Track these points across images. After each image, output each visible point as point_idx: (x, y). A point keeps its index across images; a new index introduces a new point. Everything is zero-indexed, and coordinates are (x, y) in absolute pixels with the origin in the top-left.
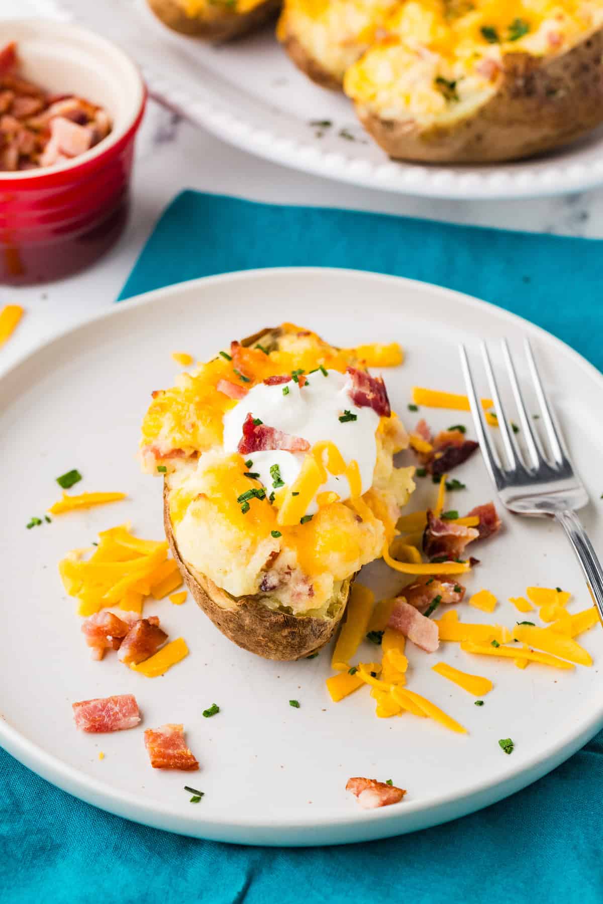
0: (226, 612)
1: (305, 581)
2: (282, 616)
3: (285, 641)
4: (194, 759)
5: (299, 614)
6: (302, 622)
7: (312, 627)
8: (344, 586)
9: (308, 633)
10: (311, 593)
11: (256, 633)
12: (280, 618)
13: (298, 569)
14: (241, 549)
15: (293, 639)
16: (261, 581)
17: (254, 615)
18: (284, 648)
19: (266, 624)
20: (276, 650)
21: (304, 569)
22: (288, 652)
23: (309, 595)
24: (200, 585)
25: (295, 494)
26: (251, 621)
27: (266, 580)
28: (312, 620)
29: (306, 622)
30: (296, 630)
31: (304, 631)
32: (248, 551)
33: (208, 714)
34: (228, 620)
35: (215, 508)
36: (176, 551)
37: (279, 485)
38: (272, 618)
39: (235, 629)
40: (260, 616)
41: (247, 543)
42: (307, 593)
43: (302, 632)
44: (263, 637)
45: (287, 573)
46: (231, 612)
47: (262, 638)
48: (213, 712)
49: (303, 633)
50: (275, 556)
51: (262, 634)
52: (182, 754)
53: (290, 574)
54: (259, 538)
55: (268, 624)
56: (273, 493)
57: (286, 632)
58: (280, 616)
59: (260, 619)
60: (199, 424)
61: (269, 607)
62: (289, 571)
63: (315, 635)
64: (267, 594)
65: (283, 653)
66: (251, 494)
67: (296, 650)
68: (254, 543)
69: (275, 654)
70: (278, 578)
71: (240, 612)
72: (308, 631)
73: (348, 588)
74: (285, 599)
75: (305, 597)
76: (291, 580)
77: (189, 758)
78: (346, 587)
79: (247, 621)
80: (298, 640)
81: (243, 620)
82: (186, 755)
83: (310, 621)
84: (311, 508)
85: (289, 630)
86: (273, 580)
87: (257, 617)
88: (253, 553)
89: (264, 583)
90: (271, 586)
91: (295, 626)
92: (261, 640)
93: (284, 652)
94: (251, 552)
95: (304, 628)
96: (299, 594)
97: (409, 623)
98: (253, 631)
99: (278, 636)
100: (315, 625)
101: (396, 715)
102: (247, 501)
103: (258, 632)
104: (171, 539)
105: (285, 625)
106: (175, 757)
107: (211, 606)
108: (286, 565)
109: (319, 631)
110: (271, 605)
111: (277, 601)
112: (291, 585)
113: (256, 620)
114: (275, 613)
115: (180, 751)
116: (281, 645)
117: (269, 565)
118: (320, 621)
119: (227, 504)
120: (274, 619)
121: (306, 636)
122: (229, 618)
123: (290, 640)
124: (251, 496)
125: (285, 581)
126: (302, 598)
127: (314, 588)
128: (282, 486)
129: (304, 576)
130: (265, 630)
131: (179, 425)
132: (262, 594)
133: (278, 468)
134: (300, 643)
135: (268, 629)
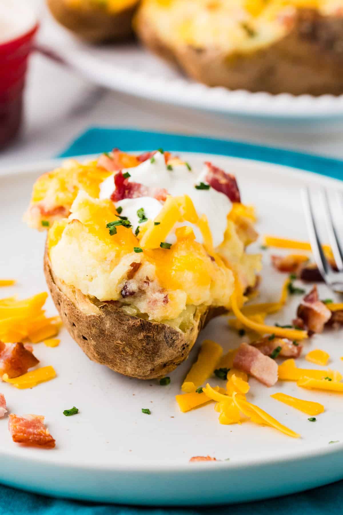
0: (90, 317)
1: (162, 291)
2: (139, 320)
3: (140, 345)
4: (51, 437)
5: (153, 320)
6: (156, 327)
7: (165, 334)
8: (196, 315)
9: (161, 339)
10: (166, 301)
11: (115, 336)
12: (138, 322)
13: (156, 281)
14: (106, 260)
15: (147, 344)
16: (122, 286)
17: (114, 319)
18: (139, 353)
19: (125, 327)
20: (132, 355)
21: (161, 283)
22: (143, 358)
23: (164, 301)
24: (69, 298)
25: (157, 224)
26: (111, 324)
27: (126, 286)
28: (165, 327)
29: (160, 328)
30: (150, 335)
31: (158, 337)
32: (112, 261)
33: (68, 413)
34: (91, 326)
35: (87, 229)
36: (50, 276)
37: (144, 220)
38: (130, 322)
39: (97, 335)
40: (119, 319)
41: (112, 255)
42: (162, 300)
43: (156, 337)
44: (121, 341)
45: (145, 282)
46: (94, 316)
47: (119, 342)
48: (72, 412)
49: (157, 339)
50: (136, 267)
51: (120, 337)
52: (41, 433)
53: (148, 284)
54: (123, 252)
55: (126, 327)
56: (138, 227)
57: (141, 336)
58: (137, 321)
59: (120, 323)
60: (80, 186)
61: (128, 312)
62: (147, 281)
63: (167, 343)
64: (127, 300)
65: (139, 360)
66: (118, 223)
67: (150, 356)
68: (118, 256)
69: (131, 361)
70: (138, 285)
71: (102, 316)
72: (160, 337)
73: (199, 317)
74: (143, 306)
75: (160, 304)
76: (149, 289)
77: (47, 436)
78: (198, 316)
79: (108, 325)
80: (153, 345)
81: (104, 325)
82: (45, 434)
83: (164, 327)
84: (170, 238)
85: (145, 334)
86: (133, 286)
87: (117, 320)
88: (116, 265)
89: (125, 288)
90: (131, 291)
91: (149, 330)
92: (119, 343)
93: (139, 358)
94: (114, 263)
95: (158, 333)
96: (155, 301)
97: (252, 360)
98: (112, 335)
99: (134, 339)
100: (168, 331)
101: (237, 423)
102: (116, 227)
103: (117, 335)
104: (47, 267)
105: (141, 329)
106: (34, 434)
107: (77, 314)
108: (146, 276)
109: (172, 338)
110: (129, 311)
111: (135, 308)
112: (149, 293)
113: (115, 324)
114: (133, 317)
115: (39, 430)
116: (137, 350)
117: (131, 275)
118: (173, 328)
119: (97, 227)
120: (131, 322)
121: (160, 342)
122: (92, 322)
123: (145, 344)
124: (119, 224)
125: (143, 289)
126: (158, 304)
127: (168, 297)
128: (146, 221)
129: (161, 288)
130: (123, 333)
131: (63, 187)
132: (123, 301)
133: (143, 210)
134: (154, 349)
135: (126, 332)
